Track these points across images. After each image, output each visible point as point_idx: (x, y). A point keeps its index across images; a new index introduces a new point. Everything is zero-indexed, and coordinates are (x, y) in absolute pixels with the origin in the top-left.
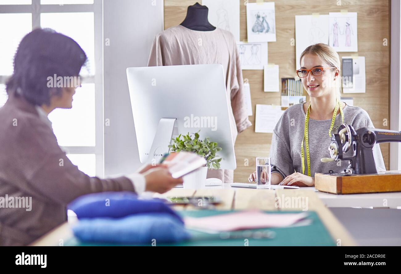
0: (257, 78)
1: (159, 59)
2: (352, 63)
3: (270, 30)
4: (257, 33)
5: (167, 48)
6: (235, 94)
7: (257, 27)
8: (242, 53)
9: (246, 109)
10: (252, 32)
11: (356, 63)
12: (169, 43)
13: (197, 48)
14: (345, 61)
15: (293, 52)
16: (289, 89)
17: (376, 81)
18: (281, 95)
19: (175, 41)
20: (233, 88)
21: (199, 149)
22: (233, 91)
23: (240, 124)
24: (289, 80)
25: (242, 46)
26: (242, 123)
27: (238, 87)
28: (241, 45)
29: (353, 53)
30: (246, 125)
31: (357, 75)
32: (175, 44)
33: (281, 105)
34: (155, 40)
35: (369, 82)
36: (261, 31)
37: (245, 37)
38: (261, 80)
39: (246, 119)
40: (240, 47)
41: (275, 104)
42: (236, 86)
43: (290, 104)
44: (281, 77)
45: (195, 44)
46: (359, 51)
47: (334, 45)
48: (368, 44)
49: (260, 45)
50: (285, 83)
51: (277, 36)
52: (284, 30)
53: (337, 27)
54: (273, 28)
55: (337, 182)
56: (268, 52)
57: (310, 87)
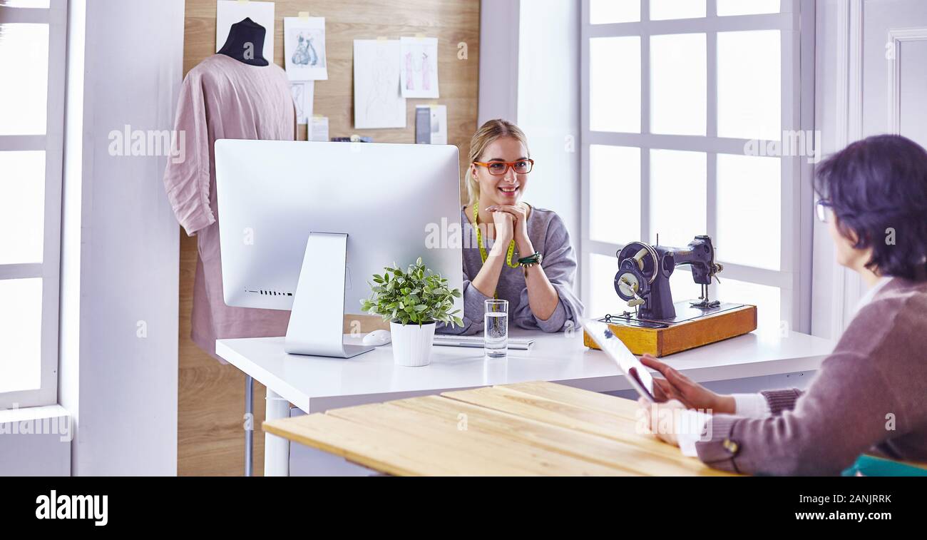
1: (200, 113)
2: (429, 114)
3: (318, 62)
4: (300, 65)
5: (214, 95)
7: (300, 56)
10: (293, 62)
11: (434, 115)
12: (219, 85)
13: (260, 95)
14: (419, 112)
15: (349, 98)
17: (459, 143)
19: (227, 83)
29: (431, 99)
31: (436, 134)
32: (227, 88)
36: (305, 62)
44: (332, 137)
46: (441, 97)
47: (407, 88)
48: (451, 87)
49: (303, 84)
51: (328, 71)
52: (338, 61)
53: (410, 60)
54: (323, 59)
55: (658, 338)
56: (314, 96)
57: (503, 189)
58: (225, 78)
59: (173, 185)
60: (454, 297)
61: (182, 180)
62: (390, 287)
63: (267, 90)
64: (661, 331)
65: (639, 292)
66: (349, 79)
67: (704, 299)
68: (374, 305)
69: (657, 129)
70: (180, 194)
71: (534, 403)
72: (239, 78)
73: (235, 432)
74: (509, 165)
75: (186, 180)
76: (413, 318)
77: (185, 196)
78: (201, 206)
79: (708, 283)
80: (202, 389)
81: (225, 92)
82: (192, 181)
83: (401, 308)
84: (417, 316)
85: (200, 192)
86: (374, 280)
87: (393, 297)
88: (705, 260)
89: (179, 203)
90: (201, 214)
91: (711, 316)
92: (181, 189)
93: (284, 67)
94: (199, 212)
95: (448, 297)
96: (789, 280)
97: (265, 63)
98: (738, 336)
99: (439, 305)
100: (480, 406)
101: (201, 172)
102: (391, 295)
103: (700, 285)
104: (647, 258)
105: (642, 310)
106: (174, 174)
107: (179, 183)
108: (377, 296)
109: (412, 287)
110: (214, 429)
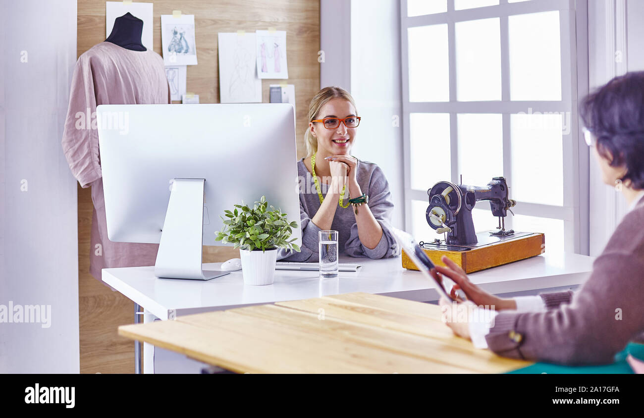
1: (90, 88)
2: (281, 92)
3: (189, 50)
4: (175, 53)
7: (175, 46)
10: (169, 51)
12: (105, 66)
14: (273, 90)
19: (111, 65)
29: (282, 80)
32: (111, 68)
36: (179, 51)
45: (136, 68)
46: (290, 78)
47: (262, 71)
48: (298, 70)
51: (198, 58)
53: (264, 49)
54: (193, 49)
55: (462, 259)
56: (187, 78)
57: (337, 141)
58: (109, 60)
59: (69, 147)
60: (291, 228)
61: (77, 142)
62: (238, 220)
63: (144, 69)
64: (465, 253)
65: (446, 222)
66: (214, 64)
67: (501, 229)
68: (225, 235)
69: (462, 97)
70: (75, 154)
71: (353, 309)
72: (121, 60)
73: (129, 347)
74: (340, 121)
75: (79, 143)
76: (258, 245)
77: (79, 156)
78: (92, 163)
79: (504, 215)
80: (101, 313)
81: (110, 70)
82: (84, 144)
83: (247, 237)
84: (261, 244)
85: (91, 152)
86: (226, 215)
87: (241, 228)
88: (501, 197)
89: (74, 161)
90: (92, 169)
91: (506, 242)
92: (76, 149)
93: (162, 55)
94: (91, 168)
95: (286, 227)
96: (571, 213)
97: (144, 49)
98: (530, 258)
99: (279, 233)
100: (307, 312)
101: (91, 136)
102: (239, 227)
103: (498, 217)
104: (453, 194)
105: (450, 237)
106: (70, 138)
107: (74, 145)
108: (228, 228)
109: (257, 221)
110: (112, 345)
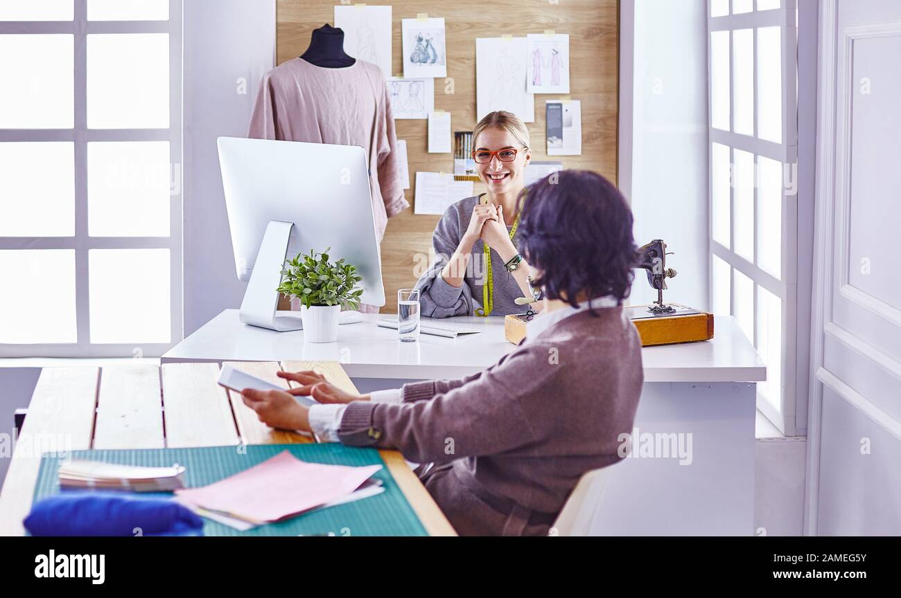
0: (418, 130)
2: (561, 109)
3: (437, 60)
4: (419, 63)
6: (384, 159)
7: (419, 56)
8: (395, 94)
9: (401, 181)
10: (411, 62)
11: (567, 110)
14: (551, 107)
15: (471, 93)
16: (466, 148)
17: (597, 138)
18: (454, 158)
20: (380, 152)
21: (329, 280)
22: (380, 156)
23: (392, 205)
24: (466, 136)
25: (395, 83)
26: (395, 203)
27: (389, 150)
28: (393, 82)
29: (563, 95)
30: (400, 207)
31: (569, 129)
33: (454, 173)
34: (263, 81)
35: (587, 139)
36: (424, 61)
37: (399, 70)
38: (423, 134)
39: (401, 197)
40: (392, 84)
41: (445, 171)
42: (386, 149)
43: (467, 172)
44: (455, 131)
46: (571, 92)
47: (534, 85)
50: (460, 140)
51: (448, 68)
52: (460, 59)
53: (538, 56)
54: (442, 58)
56: (435, 92)
57: (492, 177)
66: (472, 76)
69: (737, 128)
74: (493, 154)
96: (785, 291)
